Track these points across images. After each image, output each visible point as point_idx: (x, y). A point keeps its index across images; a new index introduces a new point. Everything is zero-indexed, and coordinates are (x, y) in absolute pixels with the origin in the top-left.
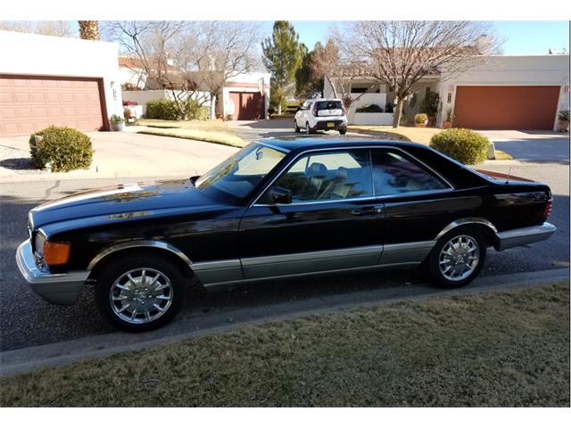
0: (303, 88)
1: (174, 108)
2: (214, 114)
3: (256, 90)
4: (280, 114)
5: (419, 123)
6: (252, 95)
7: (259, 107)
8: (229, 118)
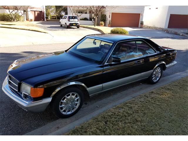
0: (58, 10)
1: (10, 17)
2: (25, 19)
3: (40, 10)
4: (49, 19)
5: (102, 25)
6: (39, 12)
7: (42, 16)
8: (31, 20)
